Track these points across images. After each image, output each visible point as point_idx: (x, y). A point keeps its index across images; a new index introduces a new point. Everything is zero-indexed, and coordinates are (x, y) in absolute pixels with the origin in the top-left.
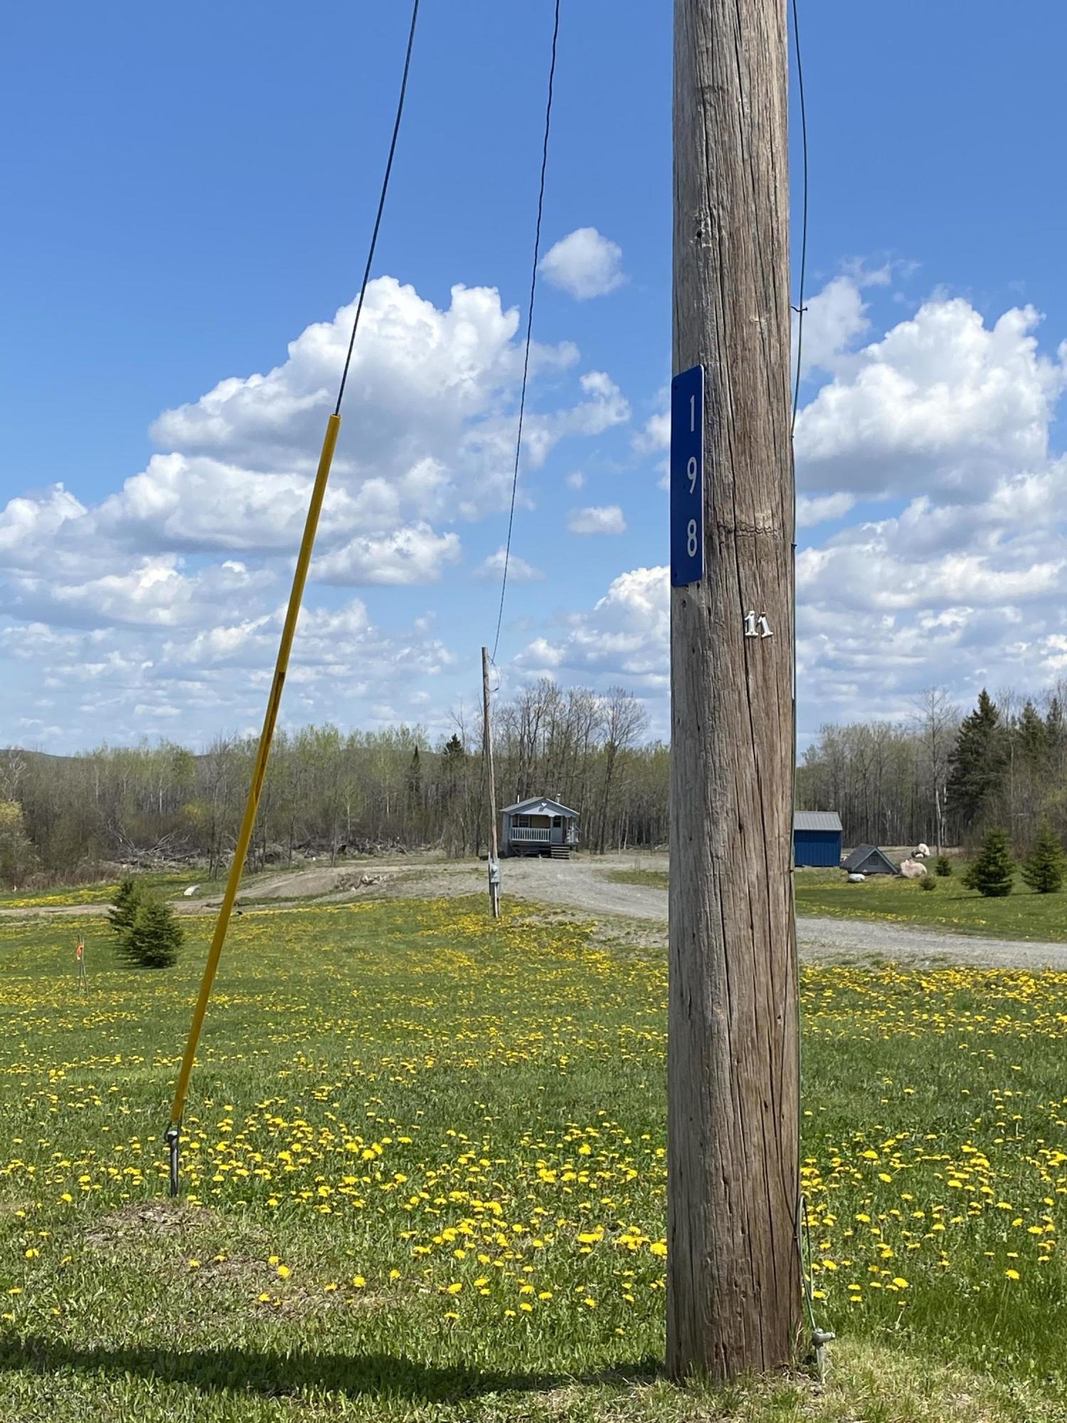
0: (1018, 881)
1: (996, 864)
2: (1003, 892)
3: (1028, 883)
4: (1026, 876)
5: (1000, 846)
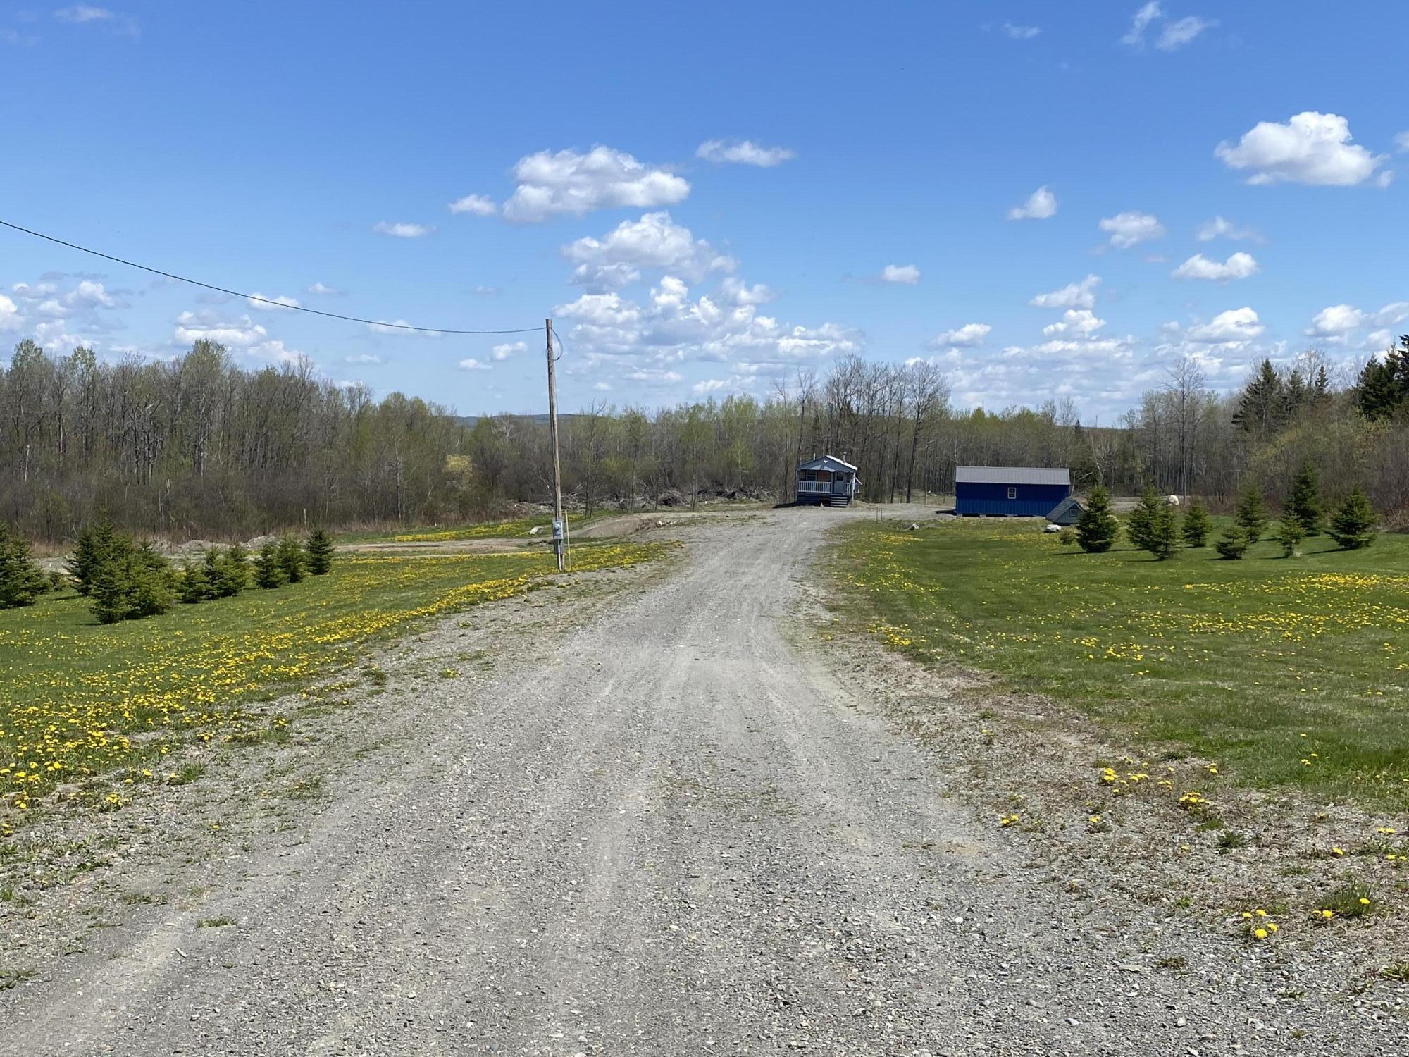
1: (1095, 521)
2: (1102, 548)
5: (1100, 505)
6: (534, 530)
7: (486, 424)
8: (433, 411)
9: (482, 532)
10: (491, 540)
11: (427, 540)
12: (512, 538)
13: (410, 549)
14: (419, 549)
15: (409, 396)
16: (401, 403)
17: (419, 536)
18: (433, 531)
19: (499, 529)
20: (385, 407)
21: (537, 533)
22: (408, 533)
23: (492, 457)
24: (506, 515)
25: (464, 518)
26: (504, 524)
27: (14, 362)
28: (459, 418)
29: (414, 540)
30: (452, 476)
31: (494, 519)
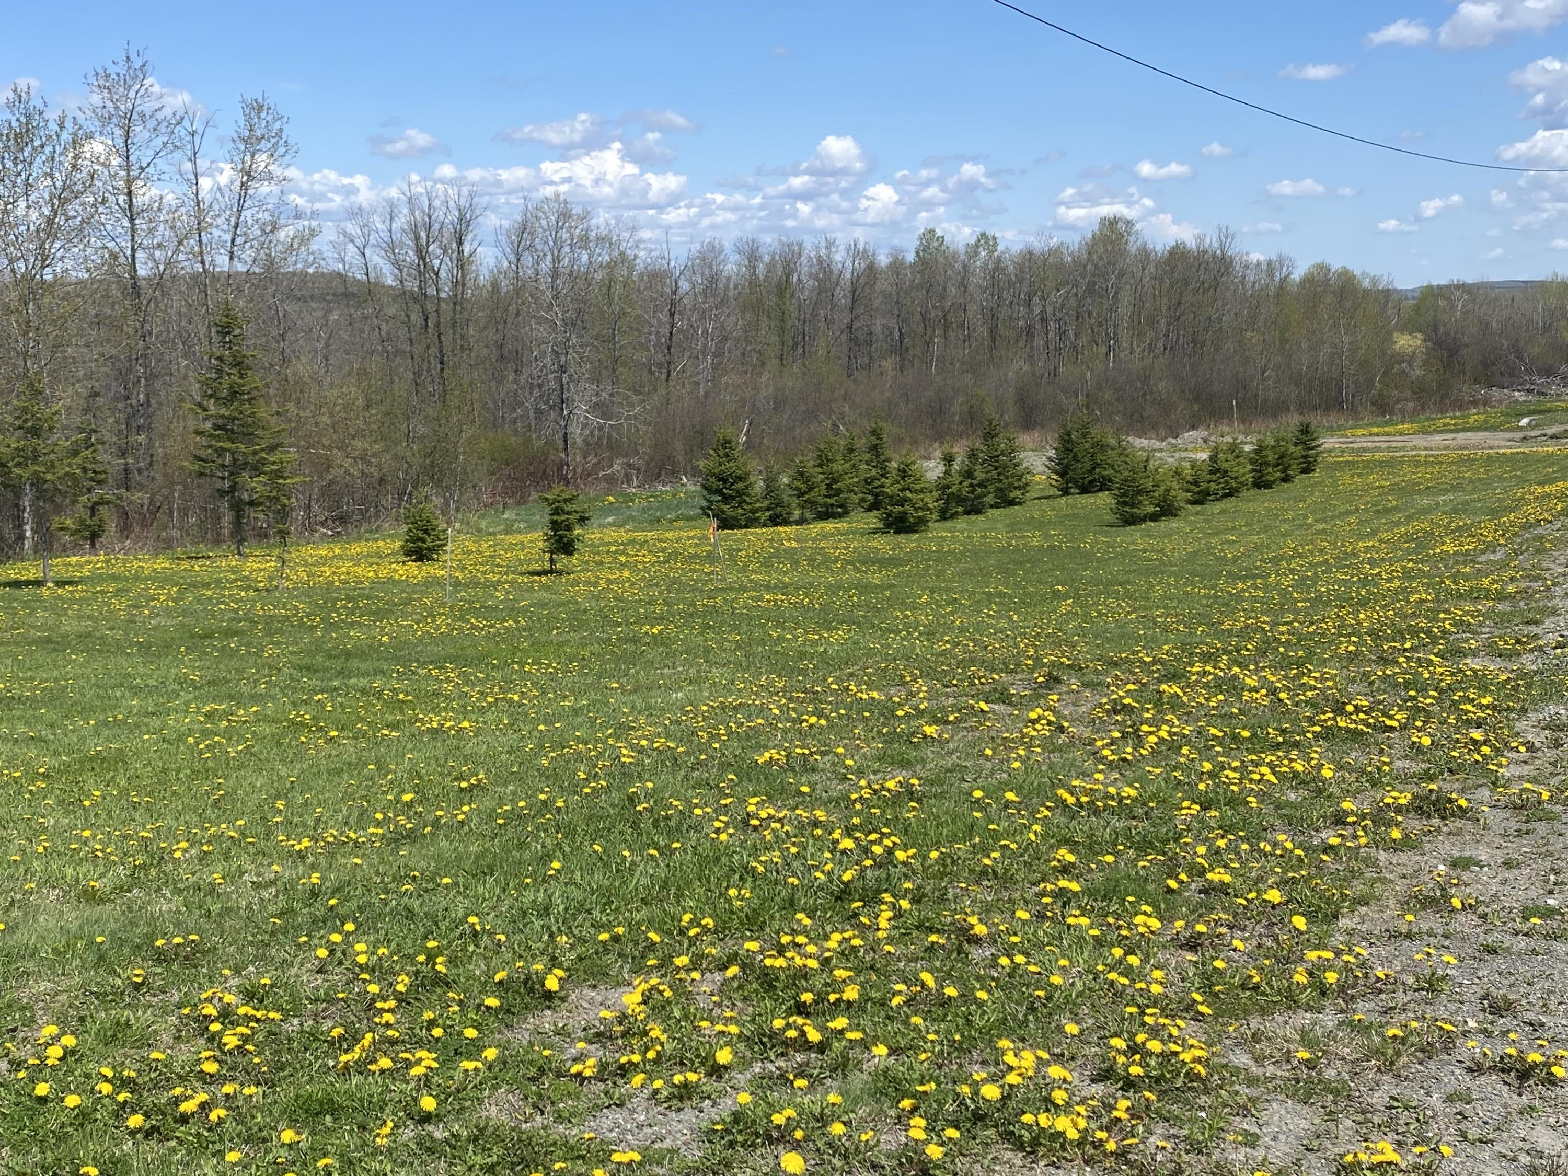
6: (1524, 422)
7: (1431, 294)
8: (1366, 284)
9: (1449, 424)
10: (1469, 434)
11: (1388, 435)
12: (1495, 430)
13: (1384, 445)
14: (1394, 445)
15: (1336, 265)
16: (1325, 275)
17: (1375, 430)
18: (1387, 424)
19: (1471, 420)
20: (1308, 281)
21: (1529, 424)
22: (1356, 427)
23: (1447, 334)
24: (1475, 403)
25: (1423, 408)
26: (1475, 416)
27: (917, 253)
28: (1395, 290)
29: (1371, 435)
30: (1400, 358)
31: (1460, 408)
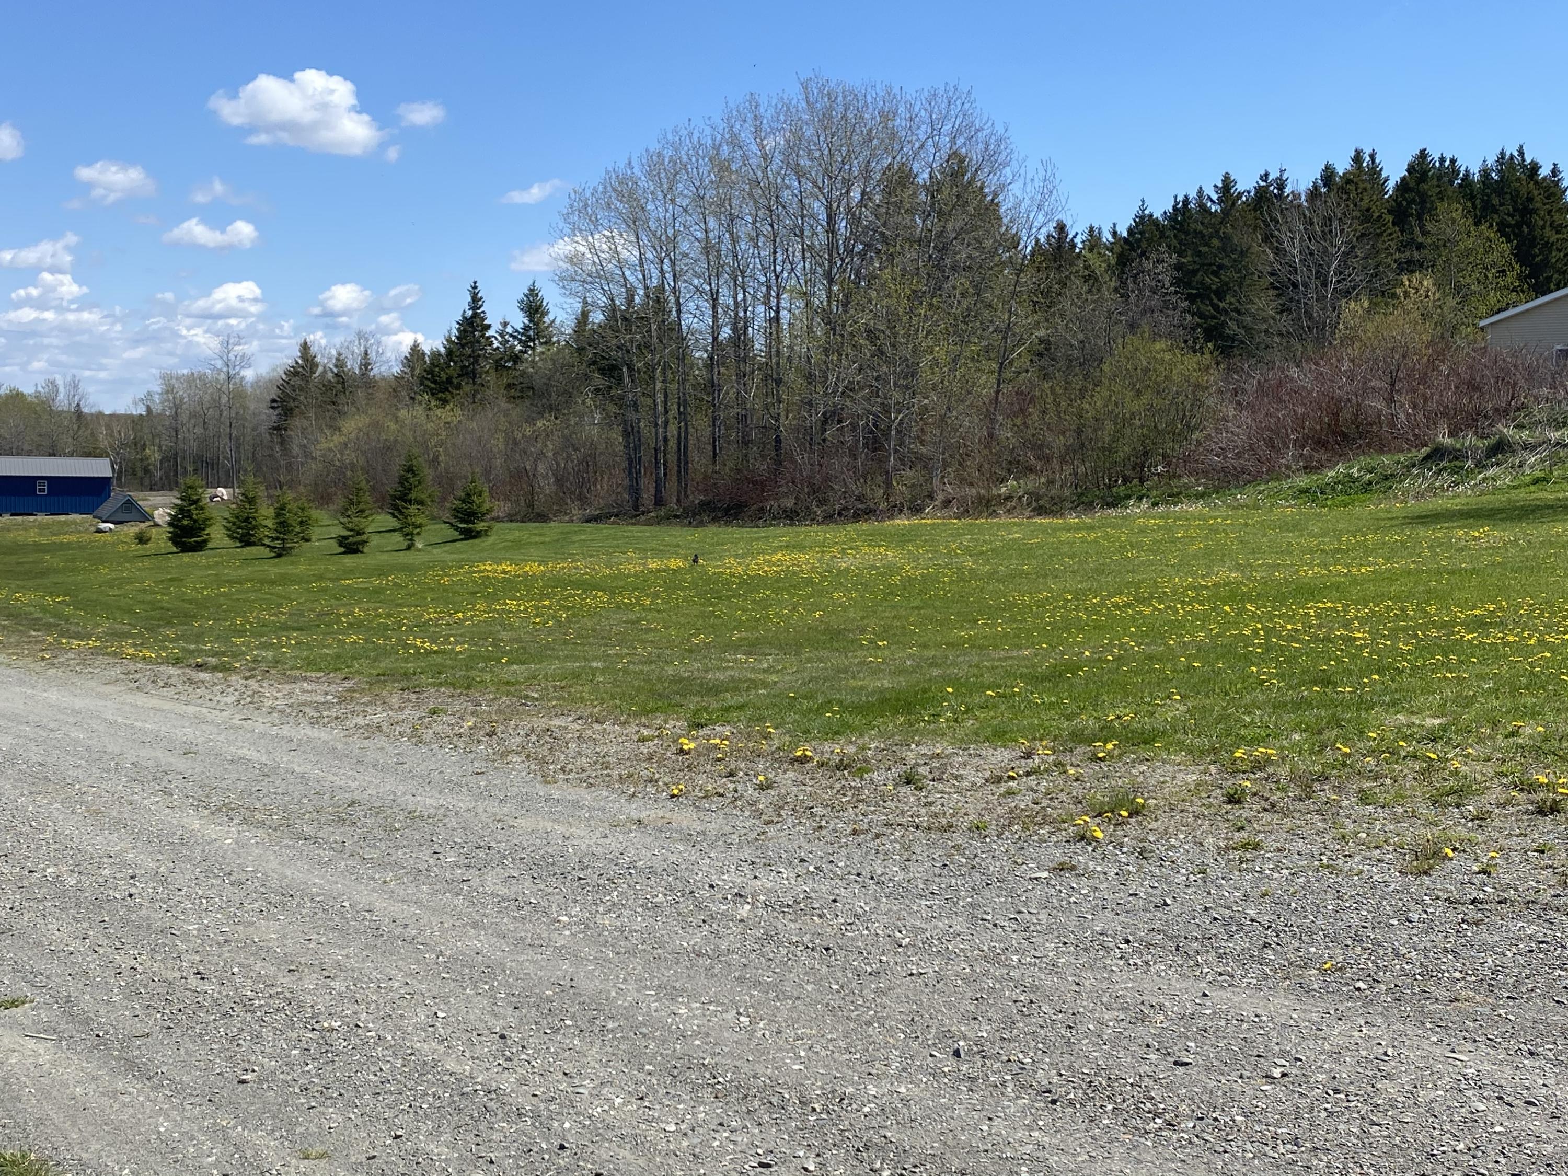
0: (217, 534)
1: (190, 517)
3: (229, 536)
4: (229, 529)
5: (195, 498)
